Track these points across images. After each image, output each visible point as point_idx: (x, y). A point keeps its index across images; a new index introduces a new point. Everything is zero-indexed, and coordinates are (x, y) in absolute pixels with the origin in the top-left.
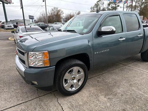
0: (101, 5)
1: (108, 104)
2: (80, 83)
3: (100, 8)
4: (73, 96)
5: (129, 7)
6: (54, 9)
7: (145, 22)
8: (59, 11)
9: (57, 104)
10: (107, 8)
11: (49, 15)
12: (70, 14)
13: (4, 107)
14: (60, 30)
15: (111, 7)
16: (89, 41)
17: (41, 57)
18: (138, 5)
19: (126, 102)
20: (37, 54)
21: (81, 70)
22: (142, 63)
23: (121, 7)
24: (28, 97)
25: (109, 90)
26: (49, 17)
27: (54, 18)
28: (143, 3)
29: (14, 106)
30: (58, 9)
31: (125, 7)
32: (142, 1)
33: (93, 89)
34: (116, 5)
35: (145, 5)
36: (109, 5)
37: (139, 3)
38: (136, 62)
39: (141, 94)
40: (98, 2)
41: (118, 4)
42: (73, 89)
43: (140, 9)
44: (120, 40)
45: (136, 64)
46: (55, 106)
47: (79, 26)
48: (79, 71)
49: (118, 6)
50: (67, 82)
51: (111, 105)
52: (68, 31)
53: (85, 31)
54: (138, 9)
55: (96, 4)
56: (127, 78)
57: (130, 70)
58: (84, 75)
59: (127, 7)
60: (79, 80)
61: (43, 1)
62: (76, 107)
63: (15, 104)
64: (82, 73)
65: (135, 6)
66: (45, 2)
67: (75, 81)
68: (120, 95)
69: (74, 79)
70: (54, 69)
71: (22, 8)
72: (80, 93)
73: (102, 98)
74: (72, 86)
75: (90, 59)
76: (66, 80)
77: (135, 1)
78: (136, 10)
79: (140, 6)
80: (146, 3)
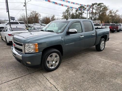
0: (70, 11)
1: (74, 75)
2: (57, 63)
3: (70, 13)
4: (53, 72)
5: (91, 13)
6: (32, 12)
7: (102, 25)
8: (37, 14)
9: (42, 76)
10: (75, 13)
11: (28, 17)
12: (46, 17)
13: (7, 80)
14: (42, 30)
15: (79, 13)
16: (62, 38)
17: (33, 47)
18: (98, 12)
19: (84, 73)
20: (31, 45)
21: (57, 55)
22: (96, 52)
23: (85, 13)
24: (22, 74)
25: (75, 68)
26: (29, 18)
27: (32, 20)
28: (101, 11)
29: (14, 79)
30: (36, 13)
31: (88, 13)
32: (100, 9)
33: (65, 67)
34: (82, 11)
35: (102, 12)
36: (77, 11)
37: (98, 11)
39: (93, 69)
42: (52, 67)
43: (99, 15)
44: (80, 37)
45: (93, 53)
46: (42, 77)
47: (54, 27)
48: (56, 56)
49: (83, 12)
50: (49, 63)
51: (75, 75)
52: (49, 31)
53: (60, 31)
54: (98, 15)
55: (67, 10)
56: (86, 61)
57: (88, 56)
58: (59, 59)
59: (90, 13)
60: (56, 62)
61: (24, 6)
62: (55, 77)
63: (14, 78)
64: (58, 57)
65: (96, 12)
66: (25, 6)
67: (54, 62)
68: (81, 70)
69: (53, 61)
70: (41, 54)
71: (8, 11)
72: (57, 70)
73: (71, 72)
74: (52, 66)
75: (63, 48)
76: (48, 62)
77: (95, 9)
78: (96, 16)
79: (99, 13)
80: (103, 11)
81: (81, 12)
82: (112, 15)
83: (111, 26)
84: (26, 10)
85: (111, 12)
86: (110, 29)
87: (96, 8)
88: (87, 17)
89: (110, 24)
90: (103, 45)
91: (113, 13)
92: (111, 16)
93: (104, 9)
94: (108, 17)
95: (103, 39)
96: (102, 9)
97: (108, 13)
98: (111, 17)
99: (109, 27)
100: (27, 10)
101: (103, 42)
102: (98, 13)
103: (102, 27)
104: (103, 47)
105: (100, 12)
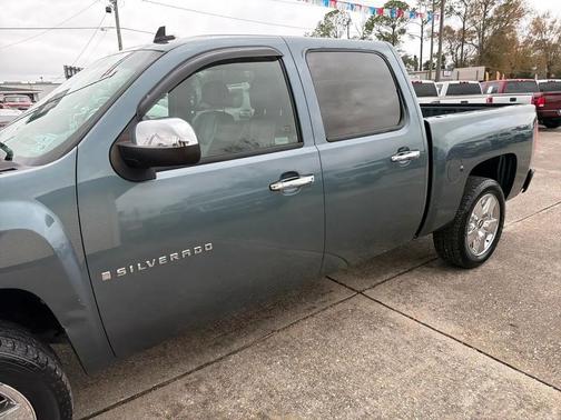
0: (340, 28)
7: (490, 89)
15: (379, 37)
18: (473, 28)
23: (412, 37)
28: (488, 22)
31: (425, 34)
32: (485, 15)
34: (394, 27)
35: (497, 27)
36: (369, 27)
37: (475, 23)
38: (415, 272)
40: (330, 19)
41: (402, 25)
43: (478, 44)
45: (410, 287)
49: (403, 31)
54: (474, 41)
55: (321, 26)
57: (371, 323)
61: (108, 10)
65: (463, 30)
66: (113, 12)
77: (459, 14)
78: (465, 47)
79: (480, 33)
80: (499, 20)
81: (390, 31)
82: (544, 40)
83: (539, 94)
84: (118, 32)
85: (538, 27)
86: (538, 109)
87: (463, 10)
88: (418, 57)
89: (538, 82)
90: (491, 222)
91: (551, 28)
92: (541, 45)
93: (506, 11)
94: (526, 52)
95: (490, 182)
96: (496, 12)
97: (526, 33)
98: (538, 52)
99: (528, 97)
100: (121, 31)
101: (488, 204)
102: (473, 32)
103: (491, 100)
104: (491, 238)
105: (484, 29)
